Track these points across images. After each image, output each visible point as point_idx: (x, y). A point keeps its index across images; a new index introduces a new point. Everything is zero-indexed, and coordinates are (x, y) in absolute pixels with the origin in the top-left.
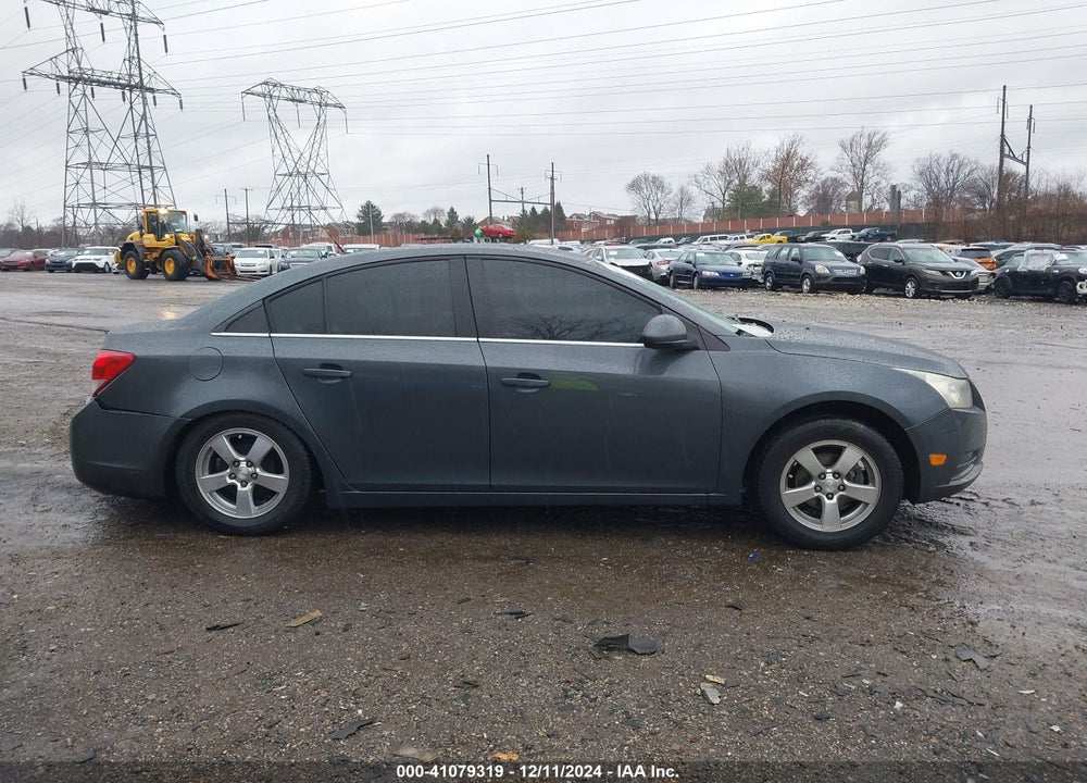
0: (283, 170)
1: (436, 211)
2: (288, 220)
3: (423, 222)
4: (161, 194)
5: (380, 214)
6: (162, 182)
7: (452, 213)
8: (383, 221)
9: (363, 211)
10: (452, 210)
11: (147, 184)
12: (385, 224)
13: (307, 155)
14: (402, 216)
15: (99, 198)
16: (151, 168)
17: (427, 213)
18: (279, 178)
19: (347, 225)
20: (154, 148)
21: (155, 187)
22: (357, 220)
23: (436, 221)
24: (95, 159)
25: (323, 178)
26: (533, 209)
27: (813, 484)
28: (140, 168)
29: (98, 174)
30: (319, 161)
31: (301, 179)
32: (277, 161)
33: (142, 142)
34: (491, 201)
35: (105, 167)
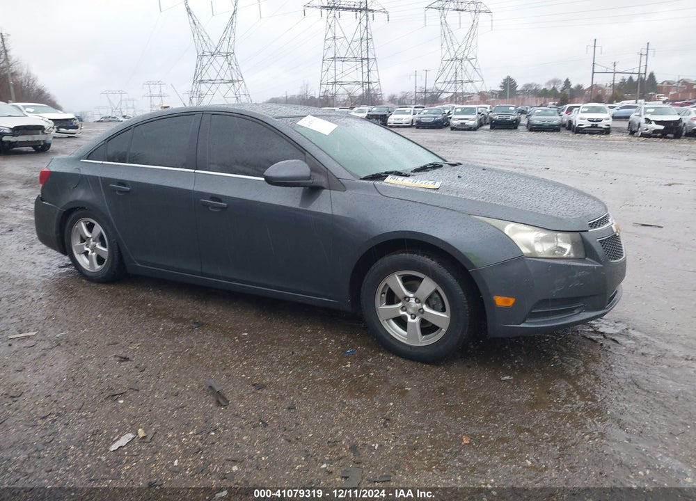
0: (447, 57)
1: (555, 81)
2: (453, 90)
3: (545, 89)
4: (372, 75)
5: (515, 84)
6: (373, 68)
7: (567, 83)
8: (518, 89)
9: (504, 83)
10: (567, 80)
11: (365, 69)
12: (518, 91)
13: (463, 47)
14: (530, 85)
15: (338, 78)
16: (368, 59)
17: (549, 83)
18: (444, 63)
19: (492, 93)
20: (371, 46)
21: (369, 71)
22: (500, 89)
23: (554, 89)
24: (338, 55)
25: (472, 61)
26: (631, 78)
27: (400, 304)
28: (362, 59)
29: (339, 64)
30: (471, 50)
31: (458, 63)
32: (444, 51)
33: (364, 43)
34: (593, 73)
35: (344, 60)
